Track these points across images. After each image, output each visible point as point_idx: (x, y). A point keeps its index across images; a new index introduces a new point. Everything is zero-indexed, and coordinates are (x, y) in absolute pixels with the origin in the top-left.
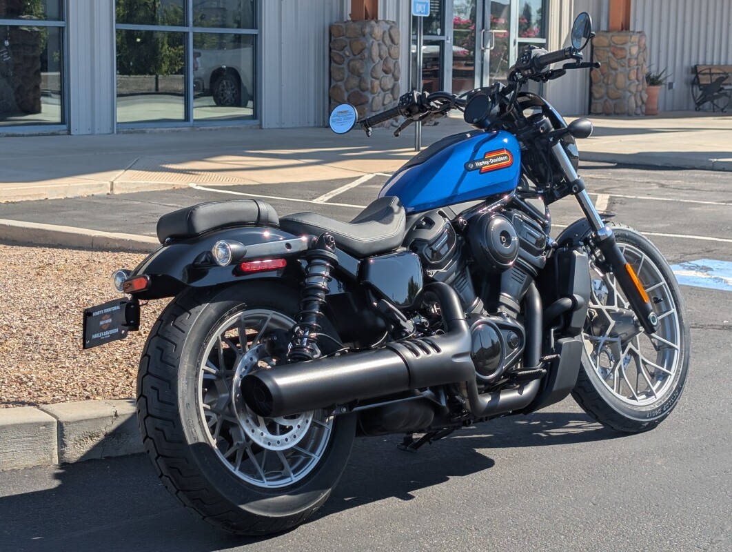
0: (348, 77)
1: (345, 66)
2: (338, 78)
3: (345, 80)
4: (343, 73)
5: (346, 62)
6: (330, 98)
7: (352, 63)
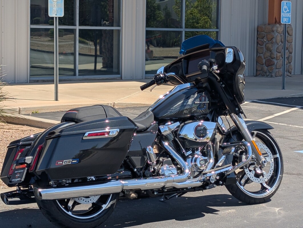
2: (261, 52)
3: (264, 53)
4: (263, 50)
5: (264, 45)
6: (257, 62)
7: (267, 45)
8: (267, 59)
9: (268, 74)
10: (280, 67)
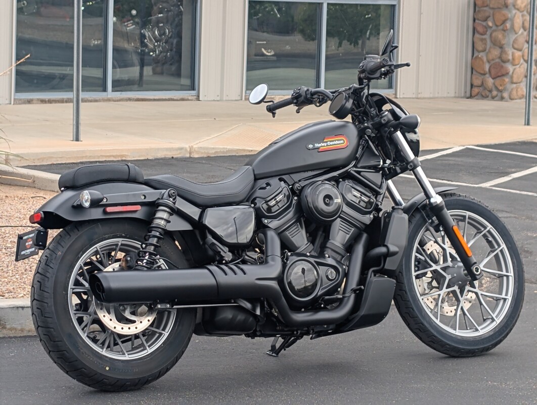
0: (490, 47)
1: (487, 37)
2: (480, 49)
3: (487, 51)
4: (486, 44)
5: (488, 33)
6: (472, 69)
7: (494, 35)
8: (494, 62)
9: (495, 93)
10: (520, 80)
